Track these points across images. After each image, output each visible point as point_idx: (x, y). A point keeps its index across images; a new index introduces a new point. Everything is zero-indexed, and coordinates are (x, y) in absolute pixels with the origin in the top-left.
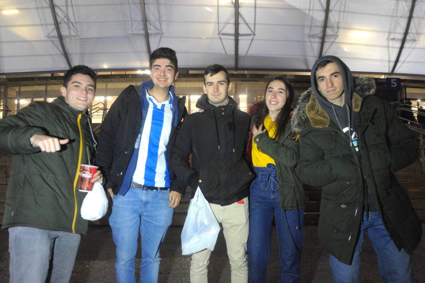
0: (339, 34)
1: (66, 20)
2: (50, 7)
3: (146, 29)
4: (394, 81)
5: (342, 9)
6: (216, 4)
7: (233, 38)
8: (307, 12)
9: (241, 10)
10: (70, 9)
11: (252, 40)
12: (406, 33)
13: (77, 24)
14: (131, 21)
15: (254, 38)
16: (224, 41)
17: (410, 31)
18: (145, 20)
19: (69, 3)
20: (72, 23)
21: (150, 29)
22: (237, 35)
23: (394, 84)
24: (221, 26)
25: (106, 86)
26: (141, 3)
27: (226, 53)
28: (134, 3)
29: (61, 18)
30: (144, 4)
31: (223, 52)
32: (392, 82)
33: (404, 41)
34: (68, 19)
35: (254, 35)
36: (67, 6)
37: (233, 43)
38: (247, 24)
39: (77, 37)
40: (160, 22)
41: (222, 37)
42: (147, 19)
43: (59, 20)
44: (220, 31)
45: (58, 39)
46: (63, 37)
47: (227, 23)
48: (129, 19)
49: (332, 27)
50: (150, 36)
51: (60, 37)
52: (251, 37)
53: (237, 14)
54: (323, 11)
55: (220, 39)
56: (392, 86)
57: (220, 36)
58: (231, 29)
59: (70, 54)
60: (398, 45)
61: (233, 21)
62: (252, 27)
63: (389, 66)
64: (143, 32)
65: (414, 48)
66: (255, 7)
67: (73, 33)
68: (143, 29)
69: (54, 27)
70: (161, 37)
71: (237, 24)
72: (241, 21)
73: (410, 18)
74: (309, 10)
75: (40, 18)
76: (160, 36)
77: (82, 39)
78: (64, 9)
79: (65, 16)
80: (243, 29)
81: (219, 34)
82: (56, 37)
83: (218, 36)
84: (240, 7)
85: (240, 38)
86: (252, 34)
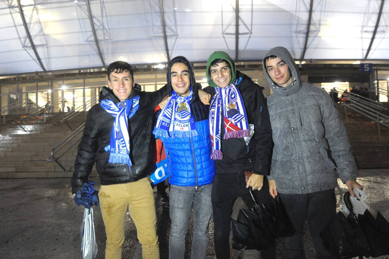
0: (321, 29)
1: (101, 27)
2: (89, 18)
3: (164, 32)
4: (367, 66)
5: (323, 9)
6: (221, 10)
7: (235, 36)
8: (294, 13)
9: (241, 14)
10: (105, 18)
11: (250, 37)
12: (377, 26)
13: (110, 30)
14: (153, 26)
15: (251, 36)
16: (226, 39)
17: (380, 24)
18: (164, 25)
19: (104, 14)
20: (106, 30)
21: (168, 32)
22: (237, 34)
23: (366, 69)
24: (224, 27)
26: (161, 12)
27: (228, 48)
28: (156, 12)
29: (97, 26)
30: (163, 13)
32: (365, 67)
33: (375, 33)
34: (103, 26)
35: (251, 33)
36: (102, 16)
37: (234, 40)
38: (245, 25)
39: (110, 41)
40: (176, 26)
41: (225, 36)
42: (166, 24)
43: (96, 28)
44: (223, 31)
45: (95, 43)
46: (99, 41)
47: (229, 25)
48: (151, 25)
49: (315, 24)
50: (168, 37)
51: (97, 41)
52: (248, 35)
53: (237, 18)
54: (307, 11)
55: (224, 37)
56: (365, 70)
57: (223, 36)
58: (233, 30)
60: (370, 36)
61: (234, 23)
62: (249, 27)
63: (363, 53)
64: (162, 34)
65: (384, 38)
66: (252, 11)
67: (107, 38)
68: (162, 32)
69: (92, 33)
70: (177, 38)
71: (237, 25)
72: (240, 23)
73: (380, 13)
74: (296, 11)
75: (81, 26)
76: (175, 37)
77: (114, 42)
78: (100, 19)
79: (101, 25)
80: (242, 29)
81: (223, 34)
82: (94, 41)
83: (222, 36)
84: (240, 12)
85: (240, 36)
86: (249, 32)
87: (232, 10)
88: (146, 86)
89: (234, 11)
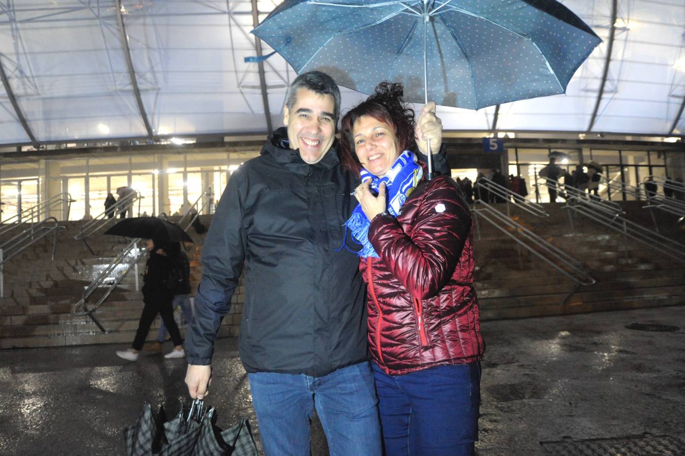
1: (17, 73)
3: (134, 82)
4: (493, 142)
6: (229, 46)
7: (260, 91)
10: (22, 57)
13: (36, 79)
14: (113, 72)
16: (247, 96)
18: (132, 72)
19: (21, 50)
20: (27, 77)
21: (141, 83)
22: (264, 87)
23: (493, 146)
24: (240, 75)
25: (88, 162)
26: (123, 49)
27: (252, 112)
28: (114, 49)
29: (10, 71)
30: (128, 50)
31: (249, 111)
32: (491, 143)
34: (21, 72)
36: (17, 54)
37: (259, 98)
38: (276, 72)
39: (37, 97)
40: (153, 73)
41: (243, 90)
42: (135, 69)
44: (239, 81)
45: (9, 100)
46: (16, 98)
47: (247, 72)
48: (110, 71)
50: (141, 93)
51: (12, 97)
55: (242, 93)
56: (491, 148)
57: (240, 90)
58: (254, 80)
59: (28, 120)
61: (256, 68)
62: (284, 75)
63: (487, 121)
64: (130, 87)
67: (30, 91)
68: (130, 84)
70: (157, 94)
71: (262, 72)
72: (267, 68)
76: (155, 92)
77: (44, 99)
78: (14, 58)
79: (17, 68)
80: (271, 79)
81: (238, 86)
82: (6, 97)
83: (238, 90)
84: (264, 49)
85: (269, 91)
86: (286, 85)
87: (250, 46)
88: (112, 178)
89: (254, 48)
